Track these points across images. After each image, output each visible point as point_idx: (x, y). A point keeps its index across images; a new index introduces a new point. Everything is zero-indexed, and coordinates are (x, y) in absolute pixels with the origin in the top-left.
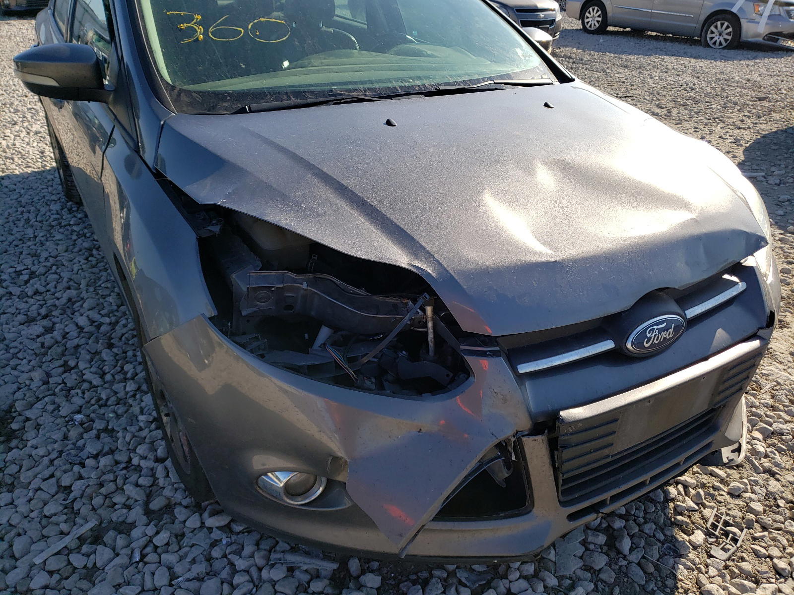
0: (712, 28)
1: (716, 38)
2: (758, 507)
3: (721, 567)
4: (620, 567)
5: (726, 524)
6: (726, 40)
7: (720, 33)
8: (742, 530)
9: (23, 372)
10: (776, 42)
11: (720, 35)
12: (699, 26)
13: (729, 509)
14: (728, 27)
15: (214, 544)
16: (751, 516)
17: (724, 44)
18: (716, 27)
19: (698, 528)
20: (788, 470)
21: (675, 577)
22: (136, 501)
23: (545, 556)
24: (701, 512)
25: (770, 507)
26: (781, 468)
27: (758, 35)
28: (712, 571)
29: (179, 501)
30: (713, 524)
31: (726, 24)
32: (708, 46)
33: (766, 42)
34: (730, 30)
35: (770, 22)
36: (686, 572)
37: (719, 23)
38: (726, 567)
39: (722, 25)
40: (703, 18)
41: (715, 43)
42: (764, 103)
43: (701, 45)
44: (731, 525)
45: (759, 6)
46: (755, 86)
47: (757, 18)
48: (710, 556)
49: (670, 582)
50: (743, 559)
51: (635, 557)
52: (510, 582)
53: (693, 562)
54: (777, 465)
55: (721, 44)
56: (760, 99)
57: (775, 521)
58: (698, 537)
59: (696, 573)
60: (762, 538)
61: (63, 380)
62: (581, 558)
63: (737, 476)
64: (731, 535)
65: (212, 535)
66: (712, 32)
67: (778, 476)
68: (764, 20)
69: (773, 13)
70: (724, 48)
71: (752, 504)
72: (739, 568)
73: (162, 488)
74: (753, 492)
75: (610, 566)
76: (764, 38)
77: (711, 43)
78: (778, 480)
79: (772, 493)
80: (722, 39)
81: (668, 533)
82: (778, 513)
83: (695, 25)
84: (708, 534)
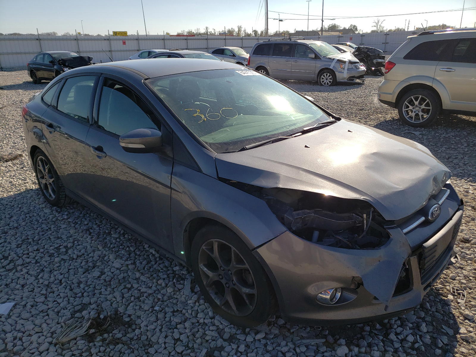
0: (322, 77)
1: (325, 81)
2: (464, 281)
3: (465, 306)
4: (430, 314)
5: (457, 290)
6: (330, 82)
7: (326, 79)
8: (464, 291)
9: (107, 295)
10: (353, 81)
11: (327, 79)
12: (316, 76)
13: (455, 285)
14: (329, 76)
15: (266, 345)
16: (463, 285)
17: (330, 84)
18: (324, 76)
19: (448, 294)
20: (466, 265)
21: (452, 313)
22: (216, 337)
23: (401, 317)
24: (446, 288)
25: (468, 281)
26: (464, 265)
27: (344, 78)
28: (463, 308)
29: (235, 333)
30: (453, 291)
31: (328, 74)
32: (322, 85)
33: (348, 81)
34: (331, 77)
35: (348, 72)
36: (454, 311)
37: (325, 74)
38: (466, 305)
39: (327, 75)
40: (317, 72)
41: (325, 84)
42: (364, 111)
43: (318, 85)
44: (459, 290)
45: (342, 65)
46: (355, 104)
47: (343, 71)
48: (459, 303)
49: (451, 315)
50: (470, 301)
51: (434, 309)
52: (395, 329)
53: (454, 306)
54: (462, 264)
55: (328, 84)
56: (361, 110)
57: (473, 285)
58: (450, 297)
59: (457, 310)
60: (472, 292)
61: (131, 294)
62: (414, 314)
63: (450, 272)
64: (461, 294)
65: (262, 342)
66: (323, 79)
67: (464, 269)
68: (346, 71)
69: (349, 68)
70: (330, 86)
71: (461, 281)
72: (471, 304)
73: (222, 329)
74: (459, 276)
75: (427, 315)
76: (347, 80)
77: (323, 84)
78: (465, 270)
79: (466, 275)
80: (328, 81)
81: (439, 298)
82: (472, 282)
83: (314, 76)
84: (454, 295)
